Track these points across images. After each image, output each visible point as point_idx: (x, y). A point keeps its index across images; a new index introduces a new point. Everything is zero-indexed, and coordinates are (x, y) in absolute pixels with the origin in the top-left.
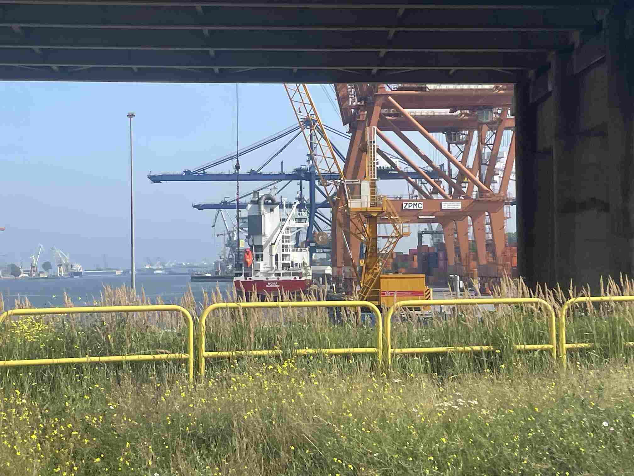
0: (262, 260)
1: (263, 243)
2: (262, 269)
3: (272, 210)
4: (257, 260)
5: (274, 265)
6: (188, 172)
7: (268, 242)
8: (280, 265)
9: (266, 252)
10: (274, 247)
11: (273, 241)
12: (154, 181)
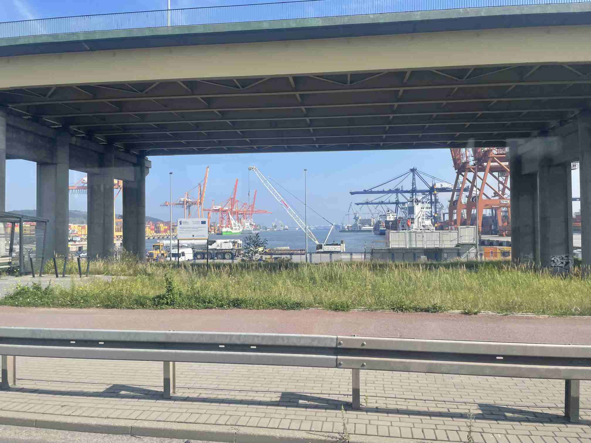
0: (414, 224)
1: (414, 217)
2: (414, 228)
3: (418, 204)
4: (412, 224)
5: (419, 226)
6: (365, 191)
7: (416, 217)
8: (421, 226)
9: (416, 220)
10: (420, 218)
11: (419, 216)
12: (352, 194)
